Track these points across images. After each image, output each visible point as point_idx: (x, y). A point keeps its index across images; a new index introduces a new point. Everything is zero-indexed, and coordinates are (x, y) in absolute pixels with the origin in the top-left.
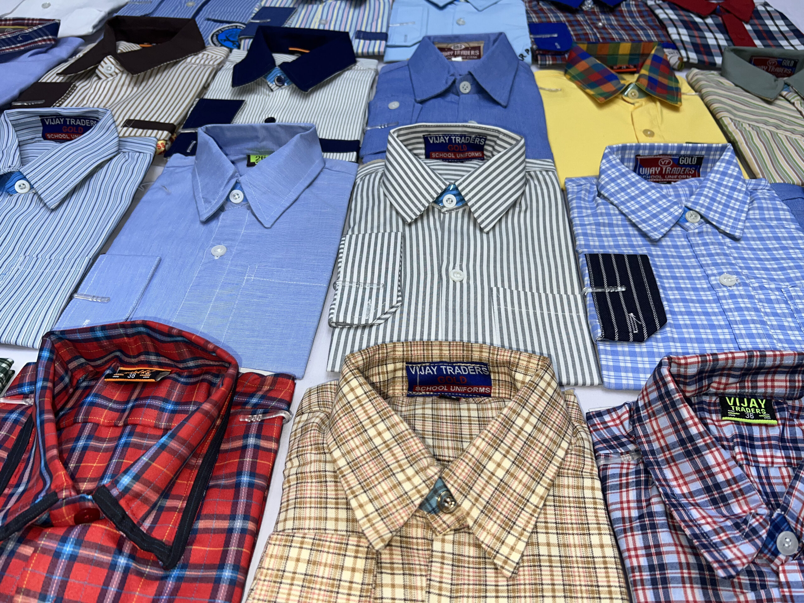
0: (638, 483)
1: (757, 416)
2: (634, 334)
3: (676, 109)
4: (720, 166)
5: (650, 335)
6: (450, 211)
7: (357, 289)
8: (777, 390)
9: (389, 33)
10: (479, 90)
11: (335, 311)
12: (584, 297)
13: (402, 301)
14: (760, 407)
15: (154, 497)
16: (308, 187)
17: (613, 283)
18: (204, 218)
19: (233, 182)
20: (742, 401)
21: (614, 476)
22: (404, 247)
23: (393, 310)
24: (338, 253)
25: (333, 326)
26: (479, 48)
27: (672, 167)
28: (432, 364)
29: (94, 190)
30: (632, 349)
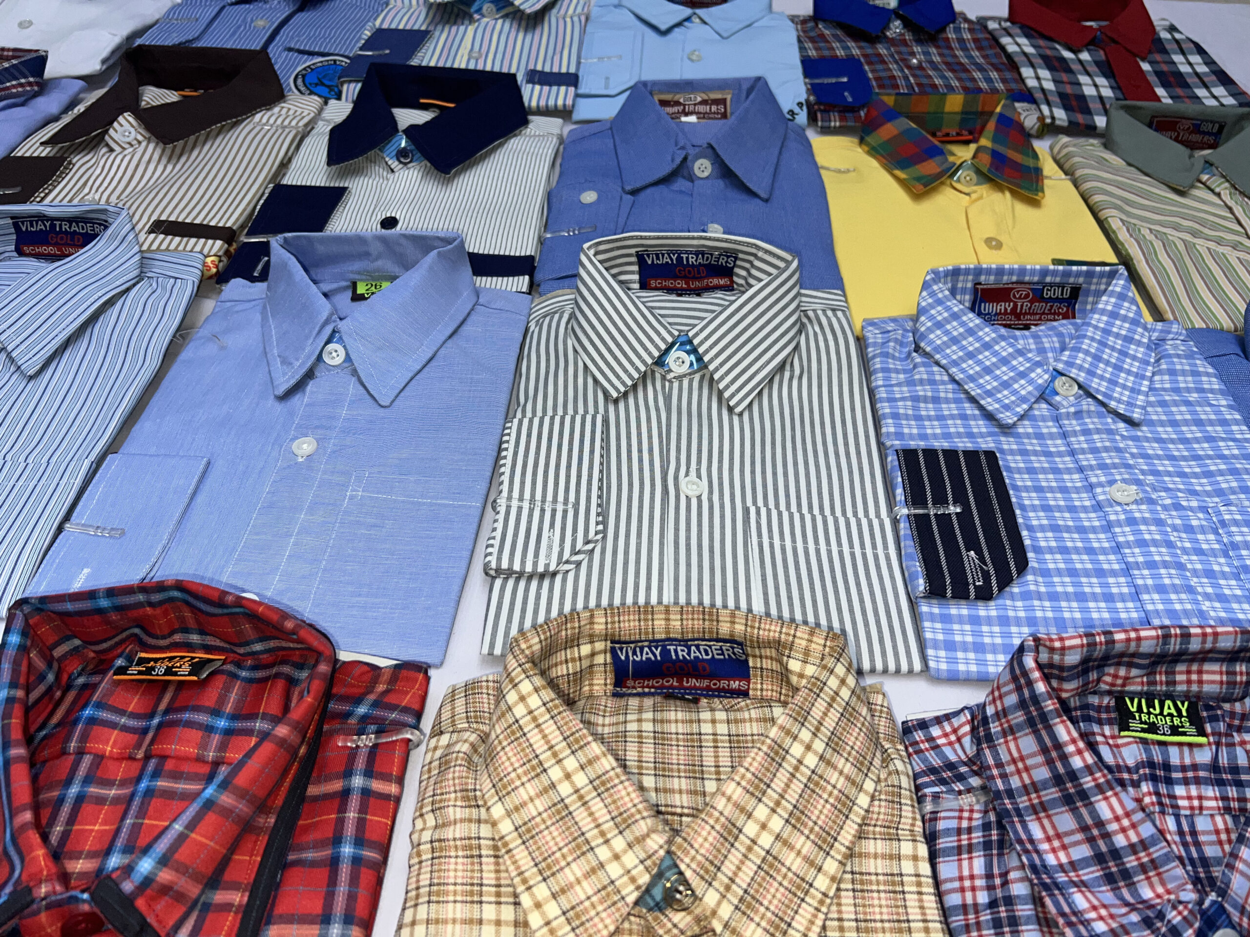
0: (987, 845)
1: (1175, 730)
2: (976, 587)
3: (1035, 203)
4: (1107, 303)
5: (1001, 589)
6: (680, 378)
7: (531, 511)
8: (1206, 688)
9: (580, 75)
10: (725, 172)
11: (494, 550)
12: (895, 522)
13: (604, 532)
14: (1180, 715)
15: (194, 890)
16: (450, 336)
17: (940, 499)
18: (281, 390)
19: (328, 330)
20: (1150, 705)
21: (947, 832)
22: (606, 439)
23: (590, 547)
24: (500, 450)
25: (492, 574)
26: (723, 101)
27: (1032, 302)
28: (654, 643)
29: (99, 344)
30: (973, 612)
